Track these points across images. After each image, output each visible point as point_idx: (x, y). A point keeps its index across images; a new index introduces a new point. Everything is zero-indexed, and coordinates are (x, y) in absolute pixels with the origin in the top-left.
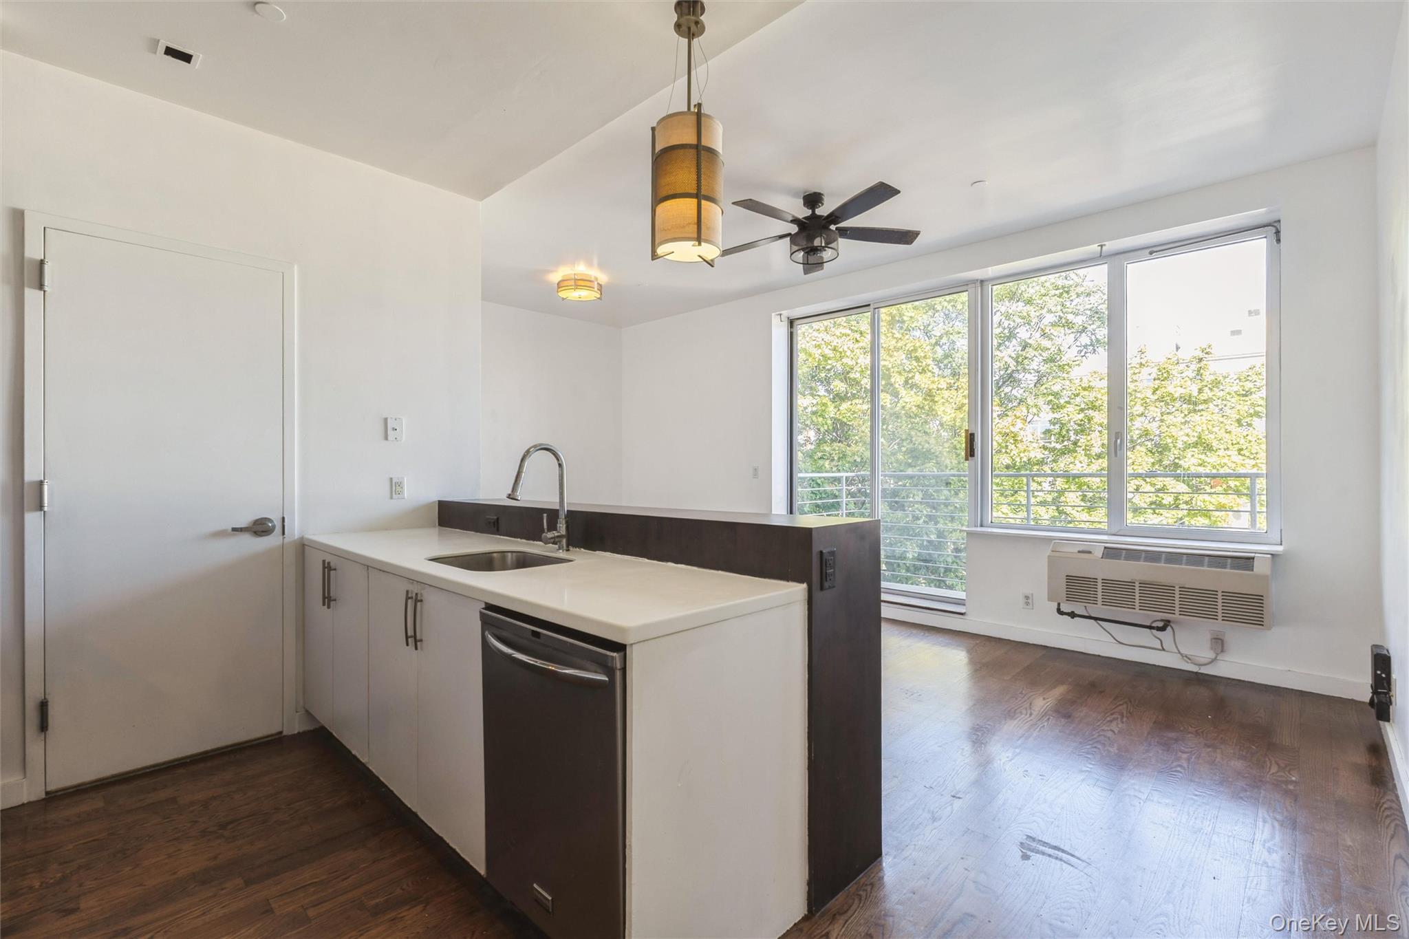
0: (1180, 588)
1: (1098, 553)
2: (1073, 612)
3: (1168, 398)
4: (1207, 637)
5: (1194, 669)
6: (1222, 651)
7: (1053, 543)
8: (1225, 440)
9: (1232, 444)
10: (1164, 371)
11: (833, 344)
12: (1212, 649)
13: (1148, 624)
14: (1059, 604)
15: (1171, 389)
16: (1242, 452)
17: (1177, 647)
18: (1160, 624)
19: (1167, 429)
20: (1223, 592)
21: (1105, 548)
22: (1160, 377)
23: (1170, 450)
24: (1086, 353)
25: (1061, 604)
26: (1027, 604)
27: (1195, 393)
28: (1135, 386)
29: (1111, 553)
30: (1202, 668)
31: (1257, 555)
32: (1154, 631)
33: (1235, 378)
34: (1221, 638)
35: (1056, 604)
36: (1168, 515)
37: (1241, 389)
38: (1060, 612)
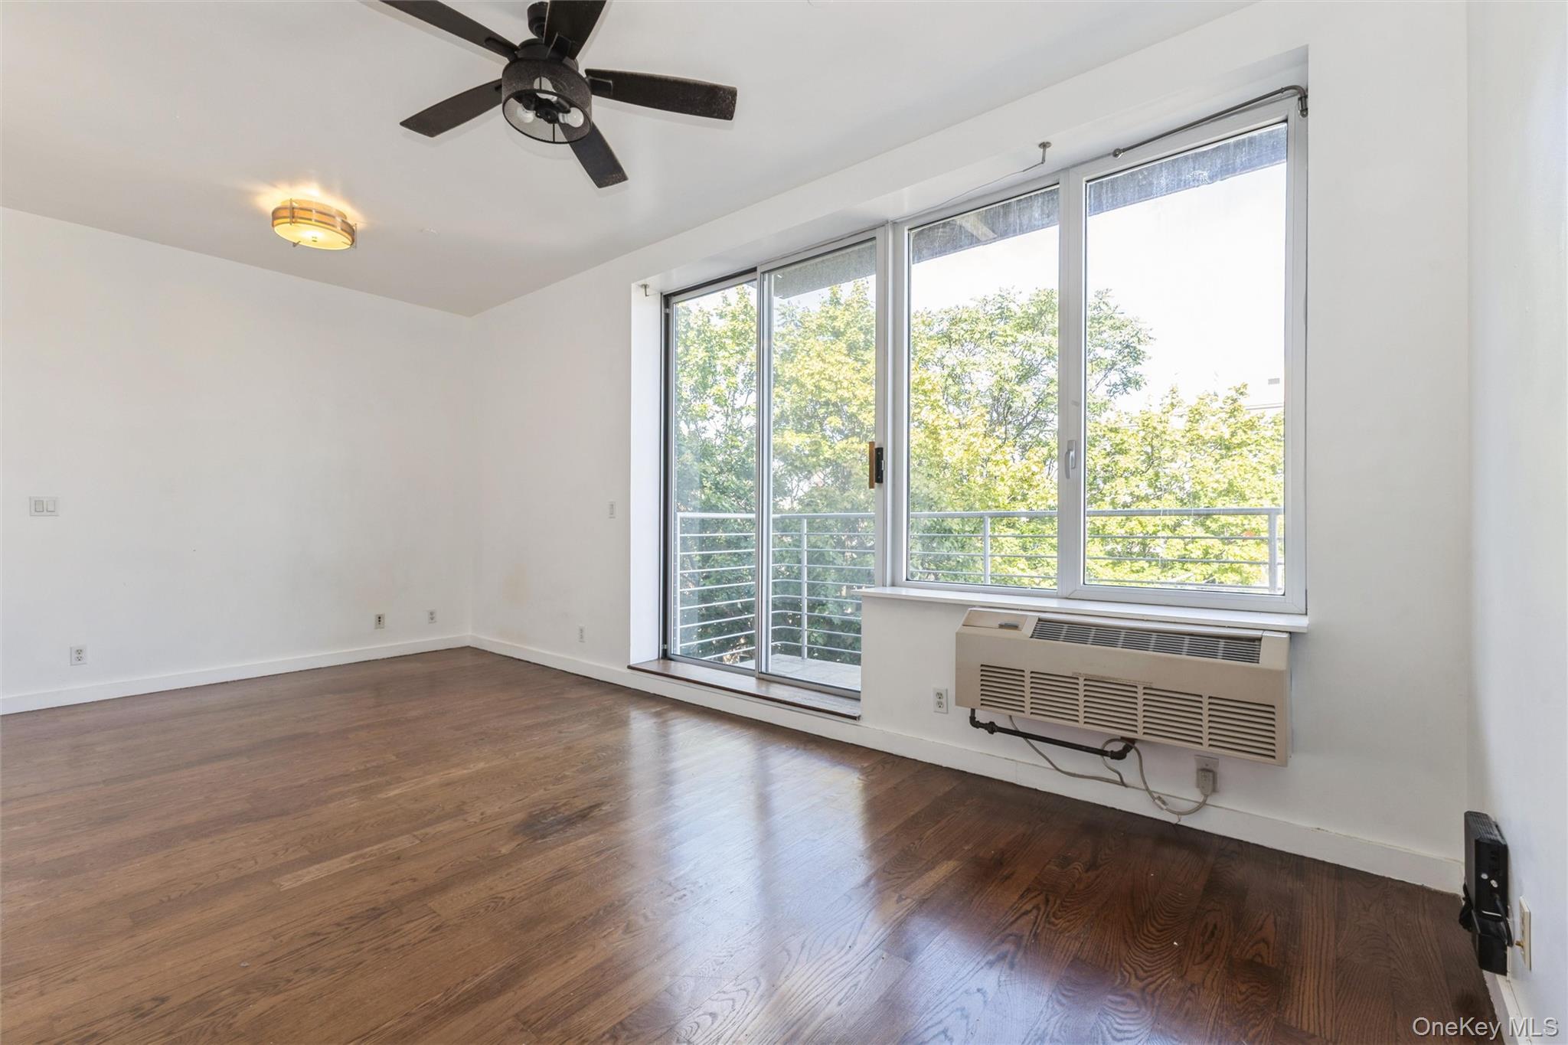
0: (1145, 688)
1: (1028, 629)
2: (992, 723)
3: (1199, 441)
4: (1191, 767)
5: (1173, 819)
6: (1214, 790)
7: (968, 612)
8: (1258, 488)
9: (1266, 493)
10: (1195, 412)
11: (826, 372)
12: (1198, 786)
13: (1099, 747)
14: (973, 711)
15: (1202, 432)
16: (1276, 502)
17: (1145, 783)
18: (1117, 747)
19: (1196, 475)
20: (1210, 697)
21: (1040, 620)
22: (1192, 419)
23: (1199, 499)
24: (1114, 393)
25: (976, 711)
26: (940, 704)
27: (1227, 436)
28: (1164, 428)
29: (1047, 629)
30: (1183, 817)
31: (1266, 634)
32: (1107, 759)
33: (1269, 421)
34: (1214, 769)
35: (969, 711)
36: (1196, 571)
37: (1275, 434)
38: (974, 723)
